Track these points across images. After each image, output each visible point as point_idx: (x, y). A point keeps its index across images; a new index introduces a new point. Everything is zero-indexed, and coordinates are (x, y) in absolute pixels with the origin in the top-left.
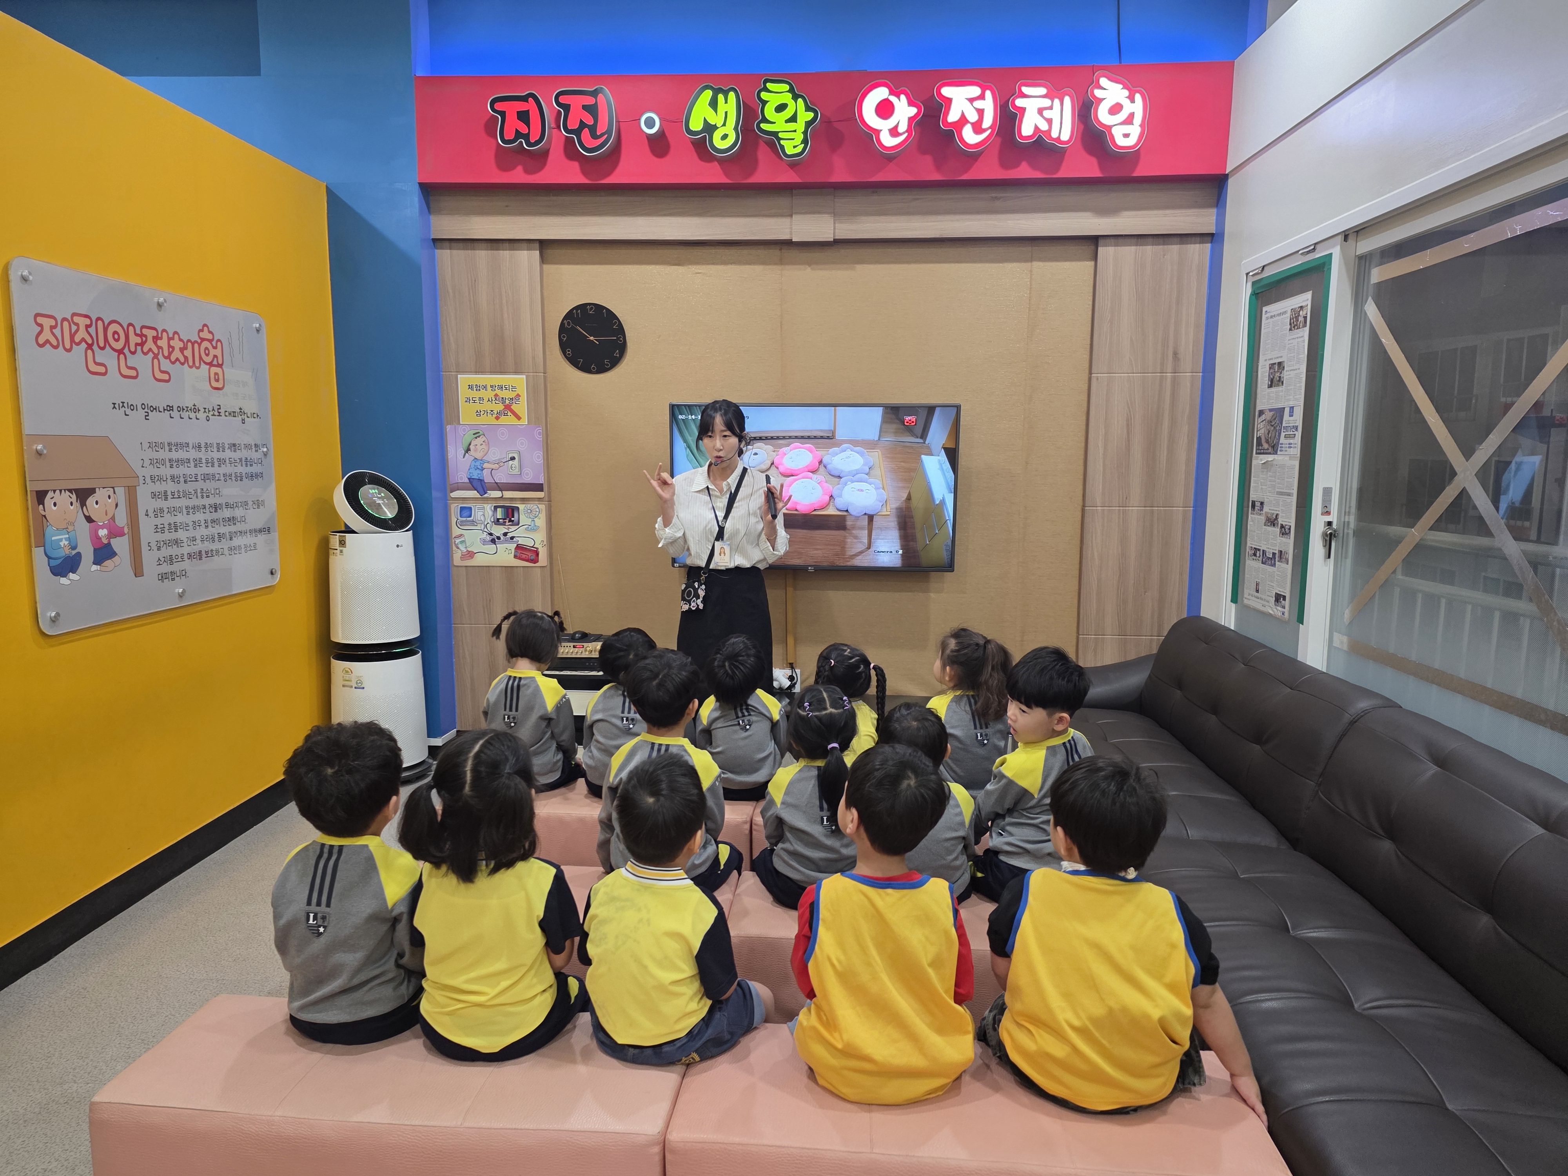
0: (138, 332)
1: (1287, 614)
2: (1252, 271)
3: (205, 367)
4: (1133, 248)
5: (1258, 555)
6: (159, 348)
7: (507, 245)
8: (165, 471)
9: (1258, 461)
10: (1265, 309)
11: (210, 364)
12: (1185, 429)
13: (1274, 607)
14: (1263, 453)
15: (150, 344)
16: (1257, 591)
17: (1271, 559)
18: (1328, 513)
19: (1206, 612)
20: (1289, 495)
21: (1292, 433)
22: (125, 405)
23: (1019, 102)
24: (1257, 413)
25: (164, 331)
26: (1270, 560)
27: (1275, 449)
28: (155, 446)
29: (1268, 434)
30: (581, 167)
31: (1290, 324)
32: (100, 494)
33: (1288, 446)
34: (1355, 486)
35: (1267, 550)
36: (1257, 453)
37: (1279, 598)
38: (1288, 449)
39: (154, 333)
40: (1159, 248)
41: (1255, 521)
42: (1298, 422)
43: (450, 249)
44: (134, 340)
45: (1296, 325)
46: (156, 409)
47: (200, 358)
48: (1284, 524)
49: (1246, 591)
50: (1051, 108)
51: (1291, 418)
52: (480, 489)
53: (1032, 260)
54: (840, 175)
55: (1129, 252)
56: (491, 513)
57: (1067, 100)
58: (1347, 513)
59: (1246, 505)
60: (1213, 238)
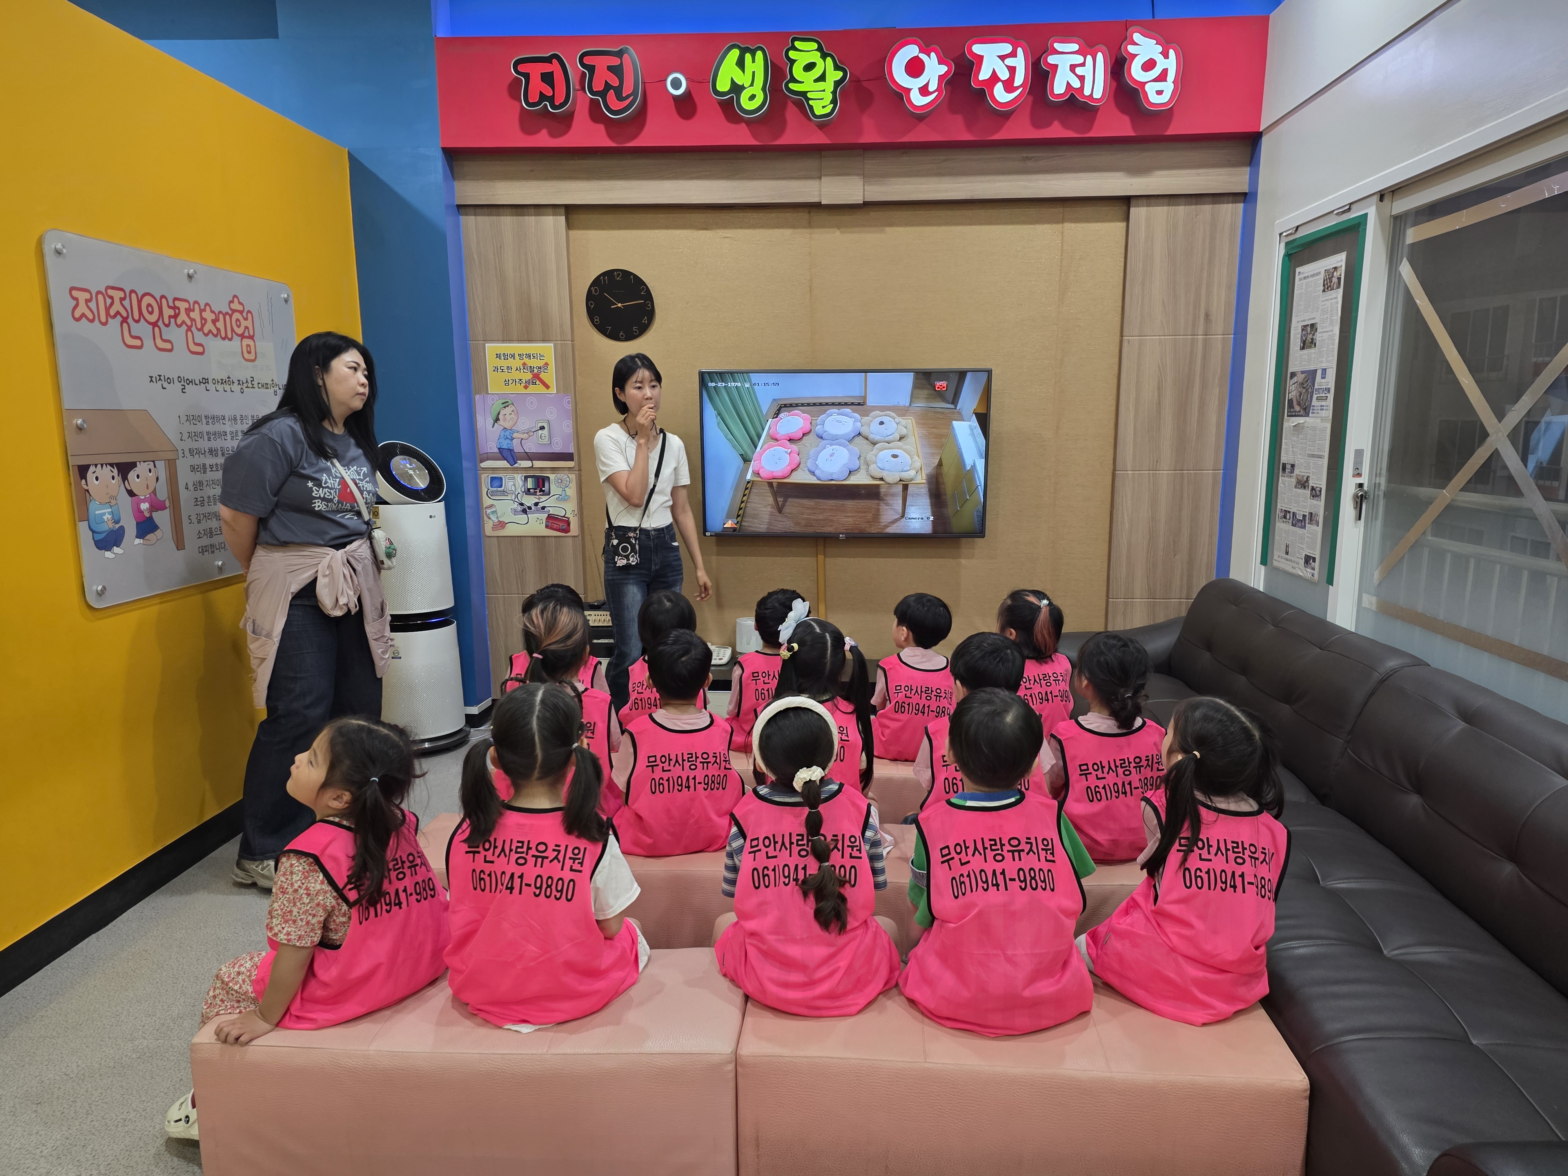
0: (171, 304)
1: (1316, 576)
2: (1285, 232)
3: (237, 340)
4: (1165, 209)
5: (1288, 517)
6: (192, 320)
7: (532, 210)
8: (204, 444)
9: (1290, 423)
10: (1298, 270)
11: (242, 336)
12: (1217, 391)
13: (1304, 568)
14: (1295, 416)
15: (183, 317)
16: (1287, 553)
17: (1301, 521)
18: (1359, 475)
19: (1235, 574)
20: (1320, 457)
21: (1324, 395)
22: (162, 378)
23: (1052, 59)
24: (1289, 375)
25: (196, 302)
27: (1307, 411)
28: (192, 419)
29: (1300, 396)
30: (607, 129)
31: (1324, 285)
32: (142, 468)
33: (1320, 408)
34: (1386, 447)
35: (1297, 512)
36: (1288, 416)
38: (1319, 411)
39: (186, 305)
40: (1192, 208)
41: (1285, 483)
42: (1330, 384)
43: (475, 215)
44: (168, 312)
45: (1330, 286)
46: (192, 382)
47: (232, 330)
48: (1315, 486)
49: (1276, 554)
50: (1083, 65)
51: (1323, 380)
52: (510, 459)
53: (1063, 222)
54: (870, 136)
55: (1161, 212)
56: (521, 483)
57: (1100, 57)
58: (1378, 475)
59: (1276, 467)
60: (1246, 197)
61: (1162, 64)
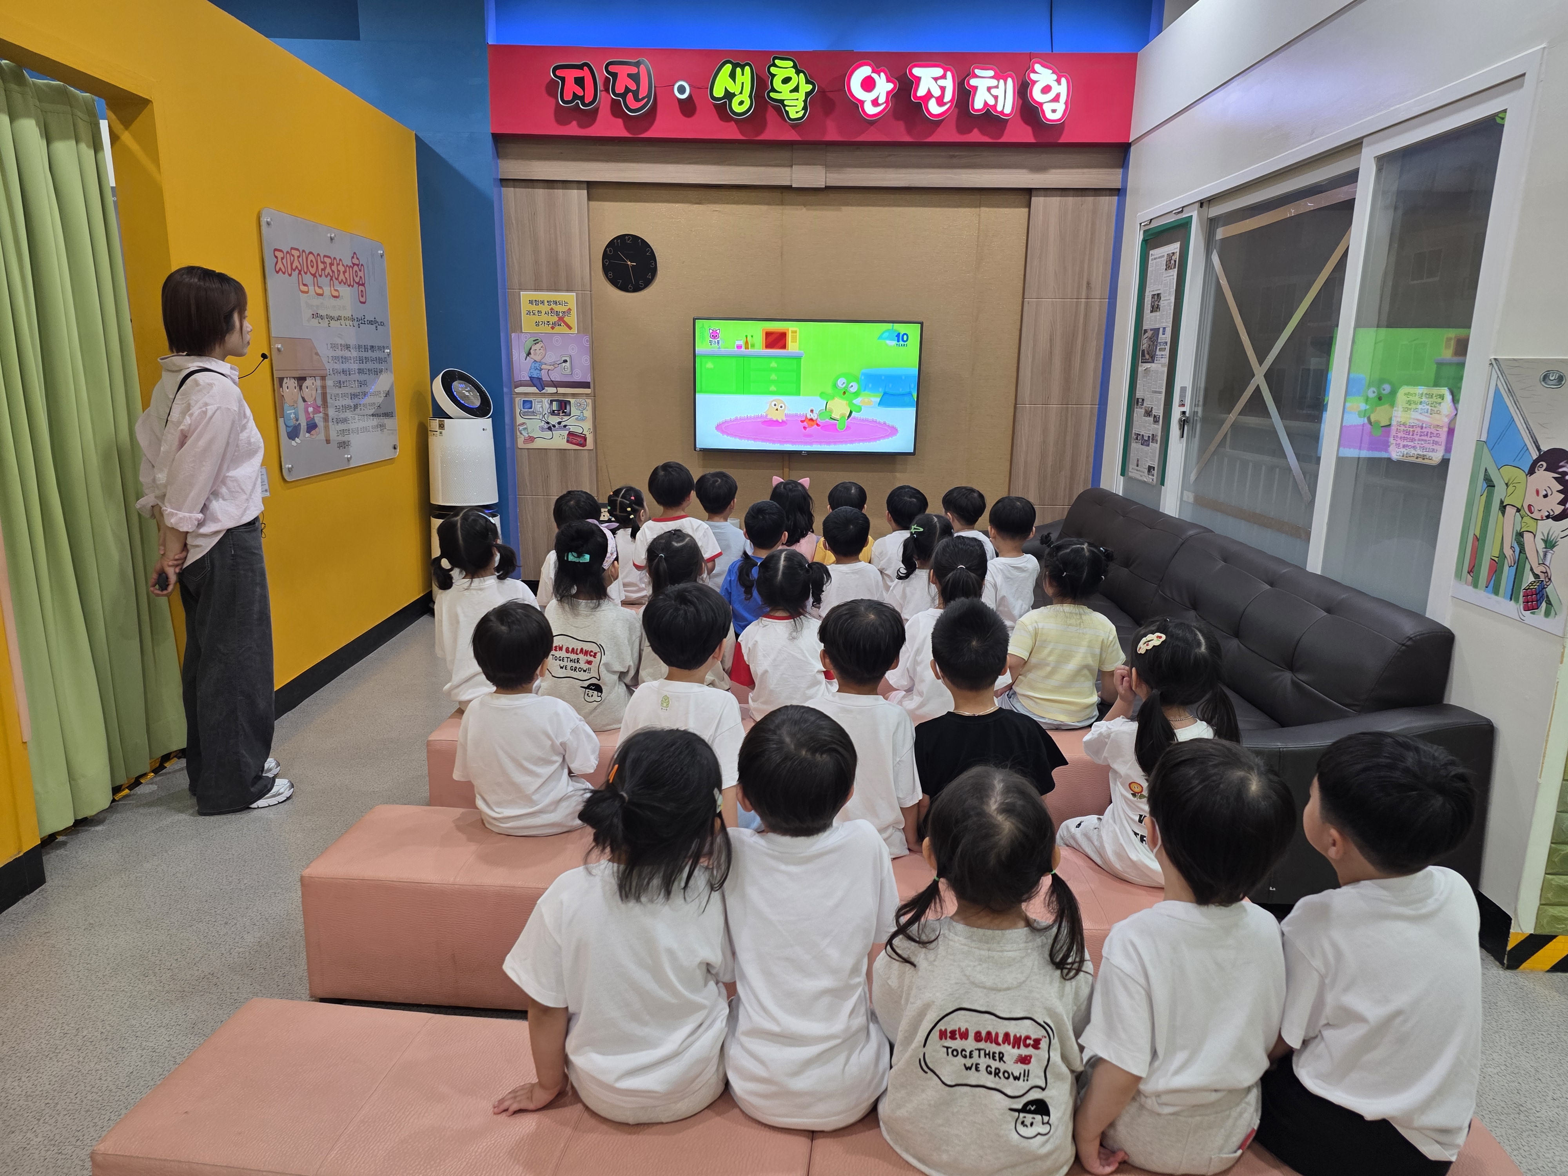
0: (322, 260)
1: (1155, 480)
2: (1143, 223)
3: (356, 286)
4: (1059, 198)
5: (1138, 438)
6: (333, 272)
7: (561, 185)
8: (339, 366)
9: (1142, 367)
11: (358, 283)
12: (1094, 343)
13: (1147, 476)
14: (1145, 362)
15: (328, 270)
16: (1137, 466)
18: (1183, 405)
19: (1104, 484)
20: (1160, 393)
21: (1164, 347)
22: (318, 315)
23: (973, 82)
24: (1143, 332)
26: (1146, 442)
27: (1153, 359)
28: (334, 346)
29: (1149, 348)
30: (625, 124)
31: (1167, 265)
32: (309, 381)
33: (1160, 356)
34: (1203, 385)
35: (1145, 434)
36: (1141, 362)
37: (1151, 469)
38: (1161, 359)
39: (330, 261)
40: (1079, 199)
41: (1139, 412)
42: (1167, 339)
43: (515, 187)
44: (320, 266)
45: (1170, 266)
46: (333, 319)
47: (353, 279)
48: (1156, 414)
49: (1131, 466)
50: (997, 87)
51: (1164, 336)
52: (539, 386)
53: (980, 206)
54: (832, 135)
55: (1055, 202)
56: (548, 406)
57: (1010, 81)
58: (1197, 405)
59: (1133, 401)
60: (1119, 192)
61: (1056, 89)
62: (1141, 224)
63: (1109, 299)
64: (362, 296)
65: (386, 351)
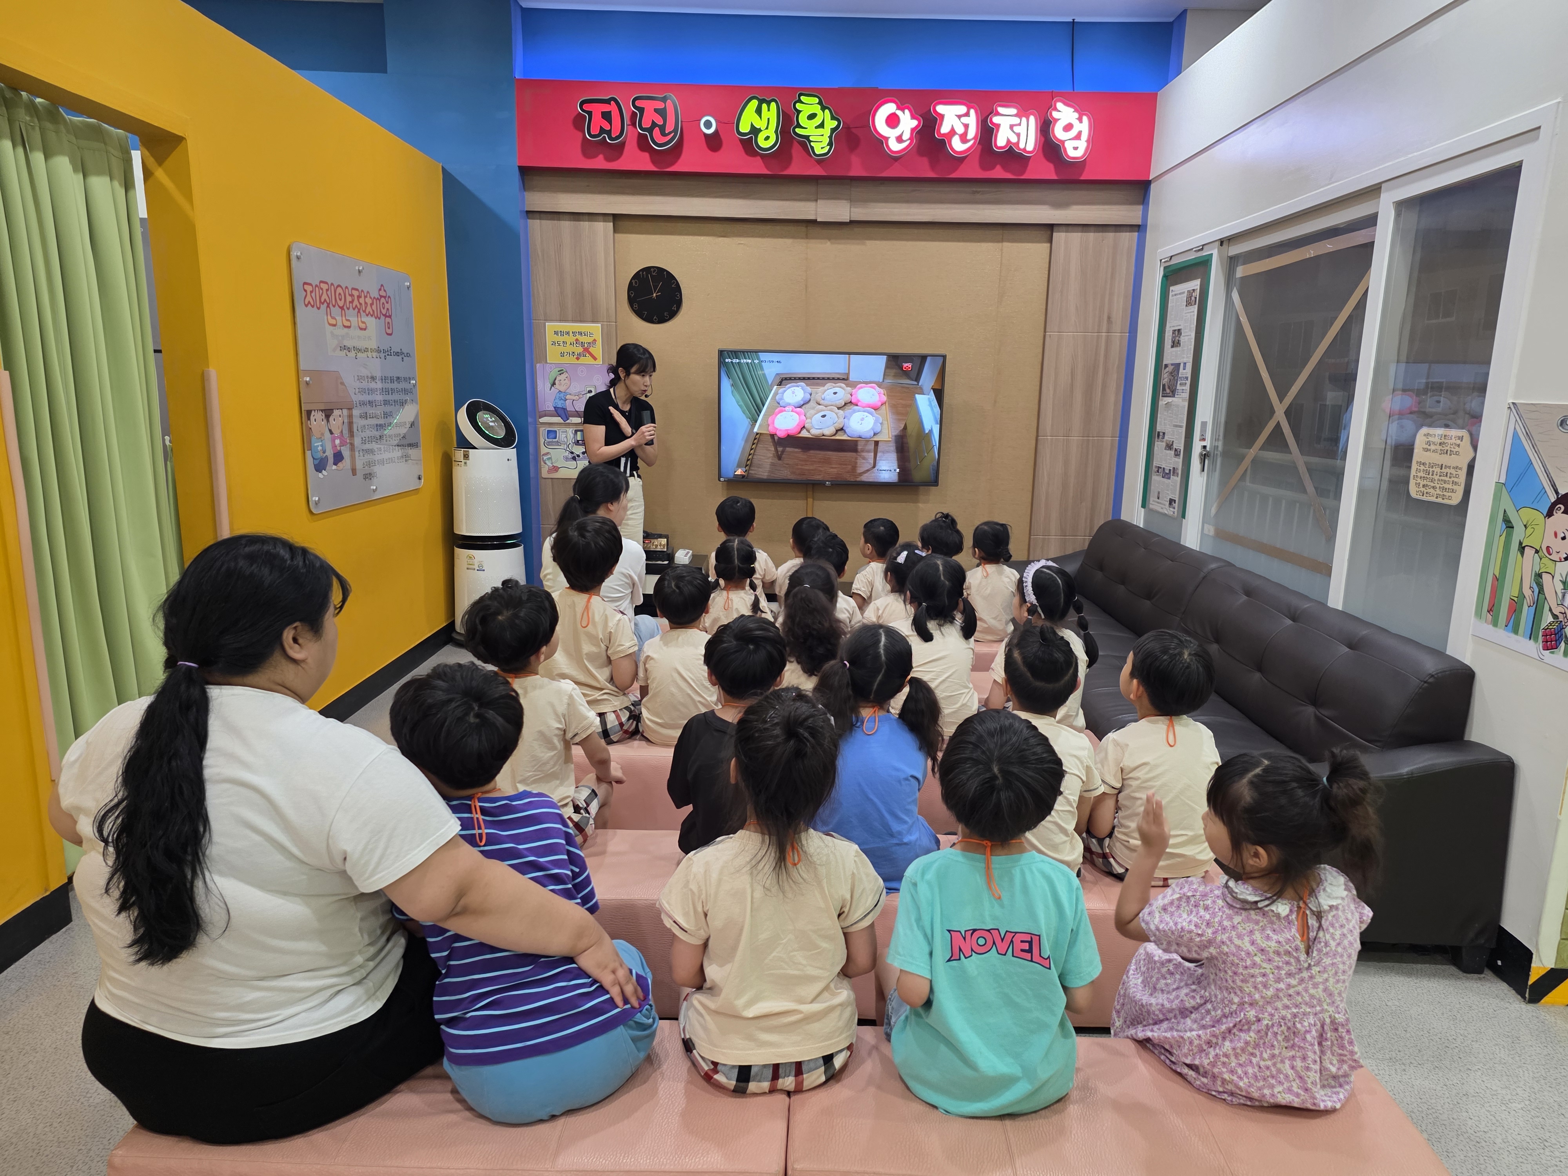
0: (350, 293)
1: (1176, 513)
2: (1164, 259)
3: (383, 318)
4: (1079, 234)
5: (1159, 471)
6: (361, 304)
7: (587, 217)
8: (367, 398)
9: (1163, 401)
10: (1171, 288)
11: (385, 316)
12: (1115, 376)
13: (1168, 508)
14: (1166, 396)
15: (356, 302)
16: (1158, 498)
18: (1204, 440)
19: (1124, 515)
20: (1181, 427)
21: (1184, 382)
22: (346, 347)
23: (996, 120)
24: (1163, 366)
25: (363, 291)
26: (1167, 475)
27: (1173, 394)
28: (360, 378)
29: (1170, 382)
30: (651, 157)
31: (1187, 302)
32: (336, 414)
33: (1181, 391)
34: (1223, 419)
35: (1165, 467)
36: (1162, 396)
37: (1172, 501)
38: (1181, 394)
39: (358, 293)
40: (1099, 235)
41: (1159, 446)
42: (1188, 374)
43: (541, 219)
44: (349, 299)
45: (1190, 303)
46: (360, 351)
47: (381, 311)
48: (1177, 448)
49: (1151, 499)
50: (1019, 125)
51: (1184, 371)
52: (563, 414)
53: (1002, 241)
54: (857, 170)
55: (1076, 237)
56: (572, 436)
57: (1032, 119)
58: (1217, 440)
59: (1154, 434)
60: (1139, 228)
61: (1077, 127)
62: (1161, 260)
63: (1129, 333)
64: (389, 328)
65: (412, 382)
